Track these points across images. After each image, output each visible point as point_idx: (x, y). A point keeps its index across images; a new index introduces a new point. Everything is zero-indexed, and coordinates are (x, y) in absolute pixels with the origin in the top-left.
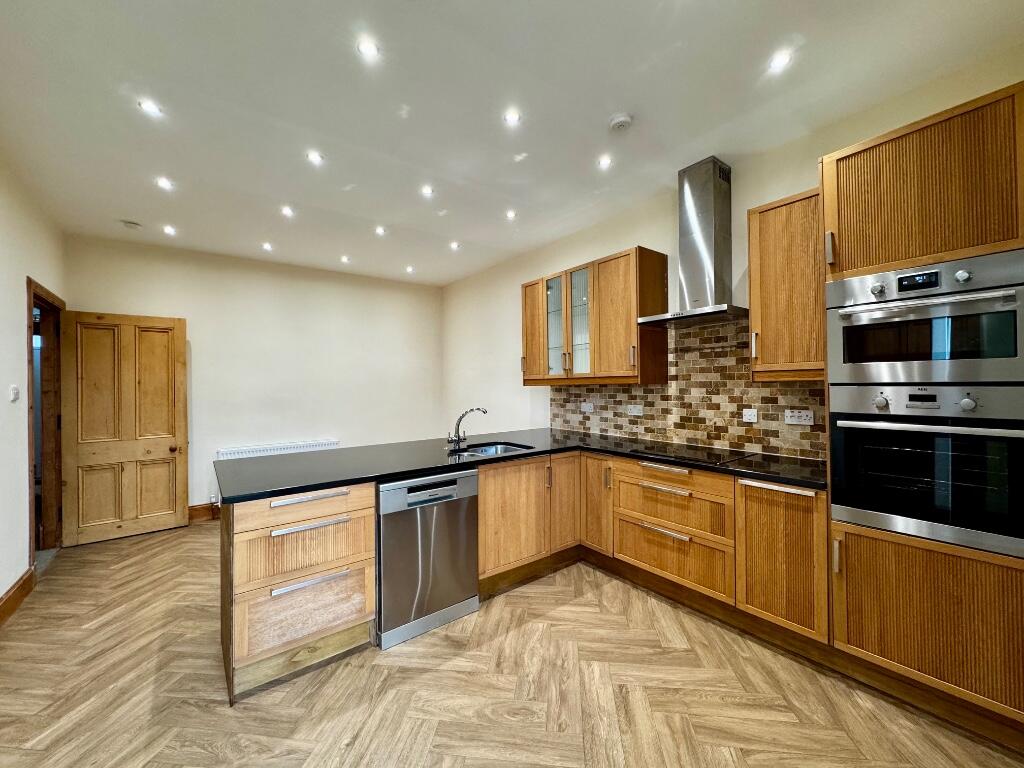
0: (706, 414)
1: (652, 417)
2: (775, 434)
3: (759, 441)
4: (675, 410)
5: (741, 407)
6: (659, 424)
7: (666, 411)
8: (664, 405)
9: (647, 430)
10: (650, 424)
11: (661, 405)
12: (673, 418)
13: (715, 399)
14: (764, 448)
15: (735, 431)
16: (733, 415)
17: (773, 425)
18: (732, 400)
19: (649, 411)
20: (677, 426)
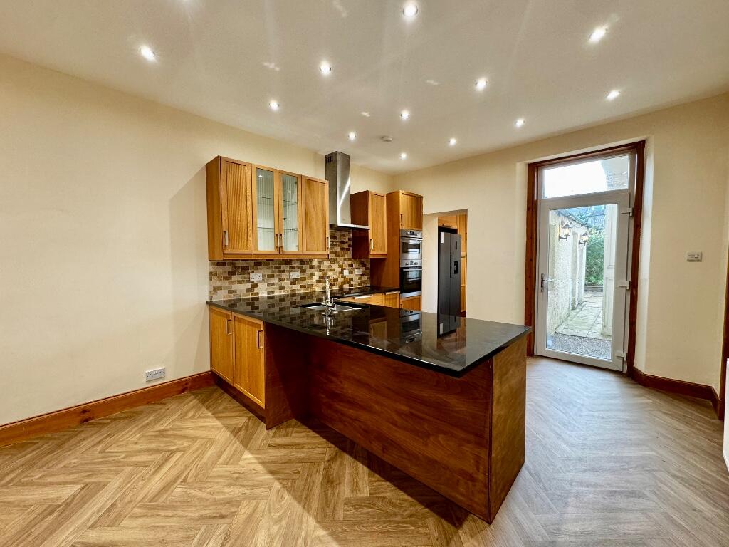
0: (330, 273)
1: (305, 279)
2: (352, 279)
3: (348, 283)
4: (316, 273)
5: (343, 269)
6: (308, 282)
7: (312, 274)
8: (311, 271)
9: (301, 287)
10: (303, 283)
11: (309, 271)
12: (316, 278)
13: (334, 266)
14: (350, 286)
15: (341, 280)
16: (340, 273)
17: (352, 276)
18: (340, 266)
19: (304, 275)
20: (318, 281)
